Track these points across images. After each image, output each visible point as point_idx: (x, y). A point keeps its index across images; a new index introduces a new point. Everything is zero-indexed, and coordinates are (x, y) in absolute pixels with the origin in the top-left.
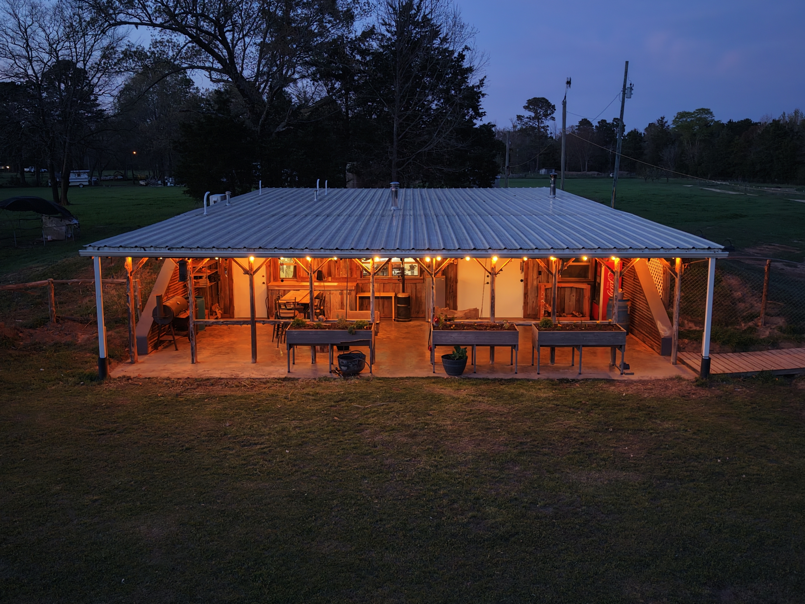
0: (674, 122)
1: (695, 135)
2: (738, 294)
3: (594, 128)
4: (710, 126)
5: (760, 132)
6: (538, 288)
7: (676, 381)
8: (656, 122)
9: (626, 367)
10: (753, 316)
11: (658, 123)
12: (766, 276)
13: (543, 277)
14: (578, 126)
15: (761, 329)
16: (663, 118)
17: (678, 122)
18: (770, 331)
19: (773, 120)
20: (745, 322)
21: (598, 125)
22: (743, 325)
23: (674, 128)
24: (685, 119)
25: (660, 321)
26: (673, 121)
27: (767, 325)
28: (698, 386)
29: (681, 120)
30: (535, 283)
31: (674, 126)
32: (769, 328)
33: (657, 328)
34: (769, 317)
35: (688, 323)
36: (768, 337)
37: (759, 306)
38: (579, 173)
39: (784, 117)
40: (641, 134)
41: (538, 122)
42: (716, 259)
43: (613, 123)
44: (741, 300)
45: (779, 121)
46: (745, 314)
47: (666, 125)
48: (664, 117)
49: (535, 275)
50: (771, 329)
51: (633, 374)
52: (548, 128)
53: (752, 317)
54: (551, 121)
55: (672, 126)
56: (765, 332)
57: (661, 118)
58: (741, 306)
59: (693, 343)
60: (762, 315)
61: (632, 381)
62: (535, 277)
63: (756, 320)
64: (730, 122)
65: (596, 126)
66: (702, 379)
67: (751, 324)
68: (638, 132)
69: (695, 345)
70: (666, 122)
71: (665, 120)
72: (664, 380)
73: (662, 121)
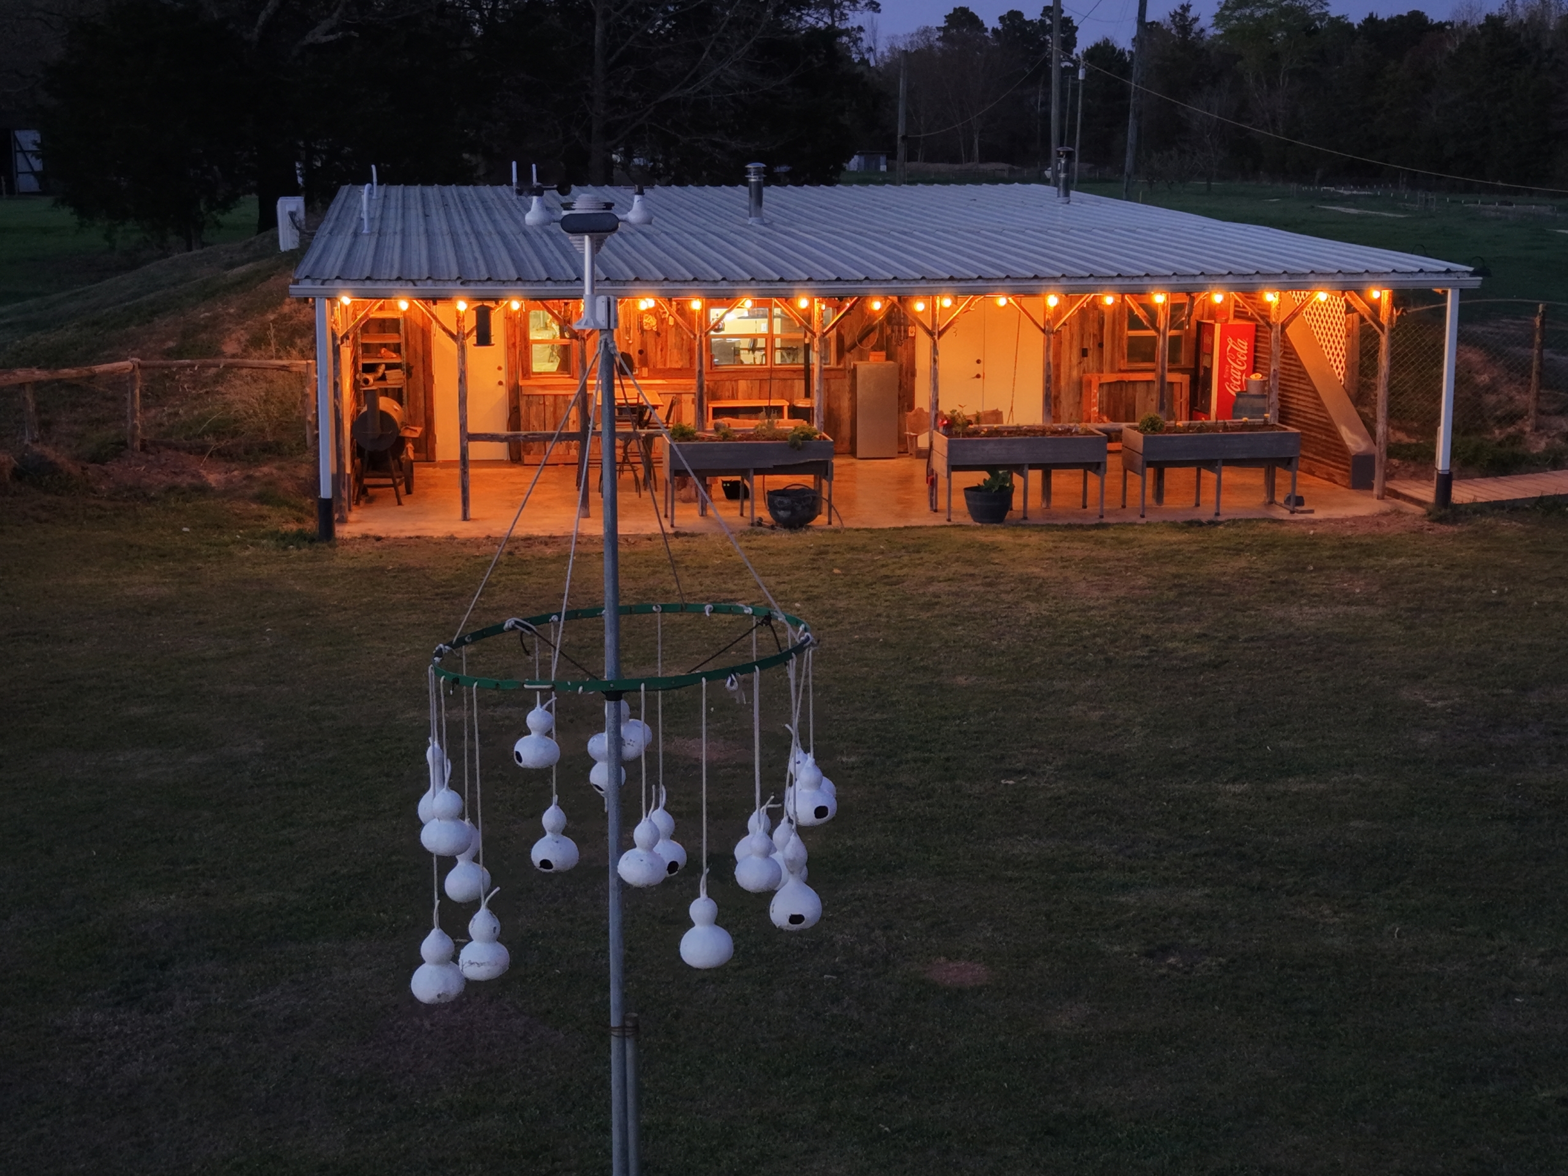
0: (1220, 19)
1: (1275, 56)
2: (1484, 378)
3: (989, 34)
4: (1316, 31)
5: (1453, 51)
6: (1081, 386)
7: (1393, 516)
8: (1169, 19)
9: (1300, 501)
10: (1515, 416)
11: (1173, 21)
12: (1537, 336)
13: (1091, 361)
14: (944, 29)
15: (1532, 438)
16: (1186, 8)
17: (1229, 18)
18: (1548, 440)
19: (1487, 17)
20: (1501, 428)
21: (999, 26)
22: (1497, 432)
23: (1221, 36)
24: (1248, 12)
25: (1345, 425)
26: (1216, 16)
27: (1542, 431)
28: (1434, 521)
29: (1236, 14)
30: (1075, 373)
31: (1219, 32)
32: (1545, 437)
33: (1341, 439)
34: (1544, 417)
35: (1394, 433)
36: (1544, 451)
37: (1525, 399)
38: (957, 167)
39: (1513, 8)
40: (1122, 53)
41: (832, 15)
42: (1461, 290)
43: (1042, 22)
44: (1491, 389)
45: (1502, 19)
46: (1498, 413)
47: (1196, 27)
48: (1189, 6)
49: (1075, 358)
50: (1549, 437)
51: (1312, 512)
52: (862, 35)
53: (1512, 418)
54: (869, 14)
55: (1211, 32)
56: (1538, 443)
57: (1182, 7)
58: (1491, 399)
59: (1409, 466)
60: (1532, 413)
61: (1316, 520)
62: (1075, 361)
63: (1520, 422)
64: (1371, 20)
65: (994, 30)
66: (1440, 510)
67: (1511, 430)
68: (1113, 49)
69: (1412, 469)
70: (1196, 19)
71: (1191, 14)
72: (1373, 516)
73: (1183, 17)
